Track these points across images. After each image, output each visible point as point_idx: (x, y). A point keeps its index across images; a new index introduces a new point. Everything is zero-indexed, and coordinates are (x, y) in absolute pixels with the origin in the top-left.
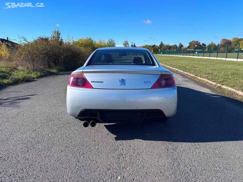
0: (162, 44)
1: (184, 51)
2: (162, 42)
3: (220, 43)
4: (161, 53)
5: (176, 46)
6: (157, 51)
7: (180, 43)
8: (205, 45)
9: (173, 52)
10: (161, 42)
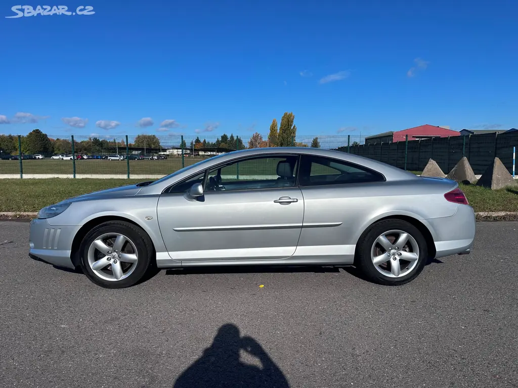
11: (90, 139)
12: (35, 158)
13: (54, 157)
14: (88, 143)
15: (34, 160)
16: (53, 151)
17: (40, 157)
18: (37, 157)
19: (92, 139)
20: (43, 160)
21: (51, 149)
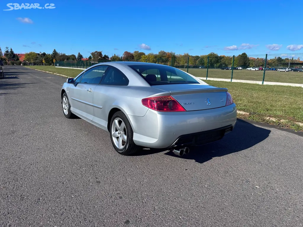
0: (55, 53)
1: (87, 63)
2: (55, 50)
3: (123, 56)
4: (58, 65)
5: (74, 56)
6: (50, 62)
7: (79, 53)
8: (108, 57)
9: (73, 64)
10: (53, 50)
11: (276, 58)
12: (238, 69)
13: (248, 69)
14: (273, 60)
15: (236, 70)
16: (249, 65)
17: (240, 68)
18: (239, 68)
19: (277, 58)
20: (241, 70)
21: (248, 64)
